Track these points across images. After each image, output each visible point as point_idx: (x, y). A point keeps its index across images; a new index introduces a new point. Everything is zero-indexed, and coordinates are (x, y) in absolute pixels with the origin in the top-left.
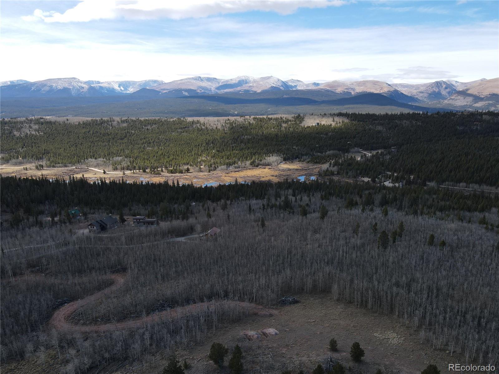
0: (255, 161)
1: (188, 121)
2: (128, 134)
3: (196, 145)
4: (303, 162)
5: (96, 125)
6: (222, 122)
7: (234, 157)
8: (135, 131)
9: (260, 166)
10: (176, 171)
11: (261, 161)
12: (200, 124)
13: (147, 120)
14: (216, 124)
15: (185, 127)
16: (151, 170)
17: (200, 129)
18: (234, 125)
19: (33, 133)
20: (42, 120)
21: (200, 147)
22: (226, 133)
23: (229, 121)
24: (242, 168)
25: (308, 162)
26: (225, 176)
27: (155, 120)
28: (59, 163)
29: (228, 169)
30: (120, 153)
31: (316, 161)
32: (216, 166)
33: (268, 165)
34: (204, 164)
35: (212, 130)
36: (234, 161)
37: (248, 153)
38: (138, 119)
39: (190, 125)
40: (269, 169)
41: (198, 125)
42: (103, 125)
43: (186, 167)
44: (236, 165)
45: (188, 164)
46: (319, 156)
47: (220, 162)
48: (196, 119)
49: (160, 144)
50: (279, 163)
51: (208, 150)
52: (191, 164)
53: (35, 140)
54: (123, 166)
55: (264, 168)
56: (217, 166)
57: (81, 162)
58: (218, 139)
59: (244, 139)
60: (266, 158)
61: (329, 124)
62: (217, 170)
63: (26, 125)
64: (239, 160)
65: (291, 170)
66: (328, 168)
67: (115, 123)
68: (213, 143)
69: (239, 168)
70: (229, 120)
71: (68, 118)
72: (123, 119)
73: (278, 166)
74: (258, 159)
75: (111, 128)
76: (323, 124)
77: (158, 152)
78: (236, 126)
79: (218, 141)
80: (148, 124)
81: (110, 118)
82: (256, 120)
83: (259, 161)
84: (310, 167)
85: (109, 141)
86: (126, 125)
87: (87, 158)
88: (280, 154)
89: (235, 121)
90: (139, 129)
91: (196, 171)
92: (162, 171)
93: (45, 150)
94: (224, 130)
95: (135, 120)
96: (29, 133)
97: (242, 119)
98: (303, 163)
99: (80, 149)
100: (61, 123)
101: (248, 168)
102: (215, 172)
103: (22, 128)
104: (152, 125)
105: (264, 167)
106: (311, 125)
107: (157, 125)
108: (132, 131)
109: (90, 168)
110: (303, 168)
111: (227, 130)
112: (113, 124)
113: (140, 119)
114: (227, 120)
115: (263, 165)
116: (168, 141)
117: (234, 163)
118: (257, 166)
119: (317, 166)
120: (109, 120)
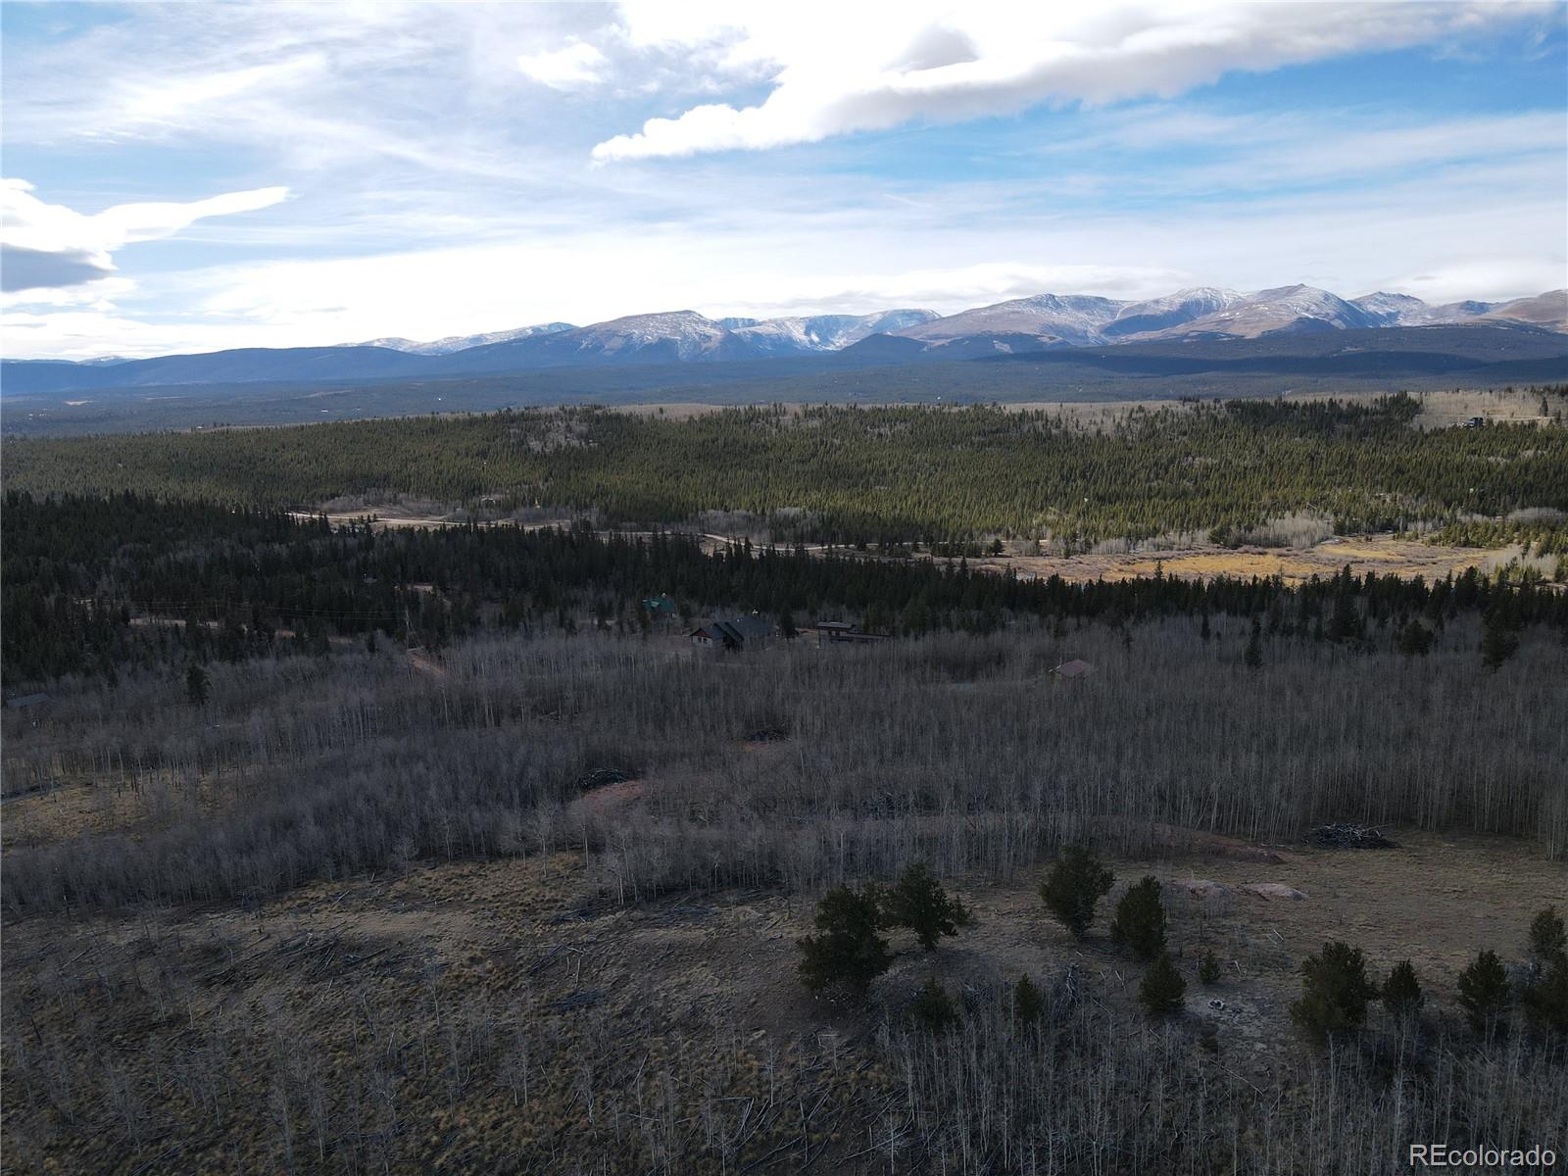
0: (1229, 530)
1: (1006, 412)
2: (822, 449)
3: (1029, 482)
4: (1410, 539)
5: (736, 423)
6: (1118, 415)
7: (1153, 517)
8: (843, 439)
9: (1246, 547)
10: (958, 551)
11: (1250, 531)
12: (1044, 422)
13: (880, 409)
14: (1098, 420)
15: (998, 431)
16: (881, 545)
17: (1044, 435)
18: (1159, 425)
19: (575, 443)
20: (598, 412)
21: (1042, 487)
22: (1130, 449)
23: (1142, 414)
24: (1180, 550)
25: (1433, 542)
26: (1120, 570)
27: (903, 410)
28: (630, 520)
29: (1132, 551)
30: (794, 498)
31: (1467, 537)
32: (1092, 541)
33: (1277, 544)
34: (1049, 533)
35: (1083, 440)
36: (1155, 528)
37: (1206, 504)
38: (855, 408)
39: (1011, 425)
40: (1280, 556)
41: (1039, 424)
42: (753, 423)
43: (990, 540)
44: (1160, 539)
45: (999, 530)
46: (1476, 525)
47: (1106, 528)
48: (1031, 407)
49: (915, 477)
50: (1317, 539)
51: (1066, 494)
52: (1008, 532)
53: (575, 460)
54: (800, 531)
55: (1260, 554)
56: (1095, 541)
57: (687, 518)
58: (1101, 465)
59: (1191, 465)
60: (1268, 521)
61: (1526, 423)
62: (1093, 551)
63: (560, 423)
64: (1171, 524)
65: (1363, 562)
66: (1515, 559)
67: (787, 420)
68: (1084, 477)
69: (1171, 549)
70: (1143, 411)
71: (664, 406)
72: (810, 408)
73: (1314, 550)
74: (1239, 524)
75: (774, 434)
76: (1500, 423)
77: (906, 498)
78: (1164, 428)
79: (1103, 471)
80: (884, 420)
81: (775, 405)
82: (1239, 410)
83: (1243, 531)
84: (1439, 558)
85: (767, 467)
86: (818, 425)
87: (703, 509)
88: (1322, 511)
89: (1162, 413)
90: (853, 434)
91: (1024, 553)
92: (916, 549)
93: (598, 486)
94: (1124, 440)
95: (845, 409)
96: (564, 443)
97: (1187, 407)
98: (1410, 543)
99: (688, 485)
100: (645, 419)
101: (1200, 551)
102: (1085, 558)
103: (549, 431)
104: (895, 425)
105: (1260, 549)
106: (1450, 425)
107: (909, 425)
108: (835, 441)
109: (708, 536)
110: (1414, 560)
111: (1132, 441)
112: (782, 422)
113: (859, 406)
114: (1135, 409)
115: (1257, 543)
116: (939, 469)
117: (1155, 532)
118: (1235, 547)
119: (1471, 555)
120: (773, 411)
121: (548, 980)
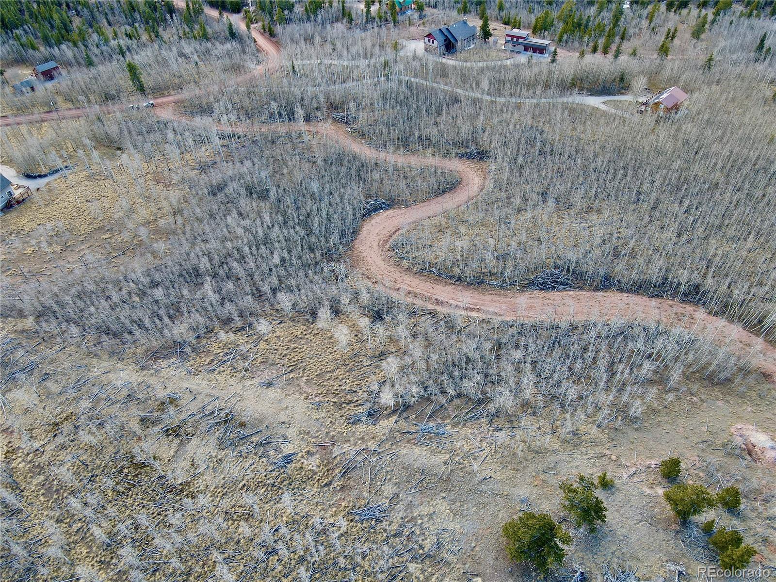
121: (352, 483)
